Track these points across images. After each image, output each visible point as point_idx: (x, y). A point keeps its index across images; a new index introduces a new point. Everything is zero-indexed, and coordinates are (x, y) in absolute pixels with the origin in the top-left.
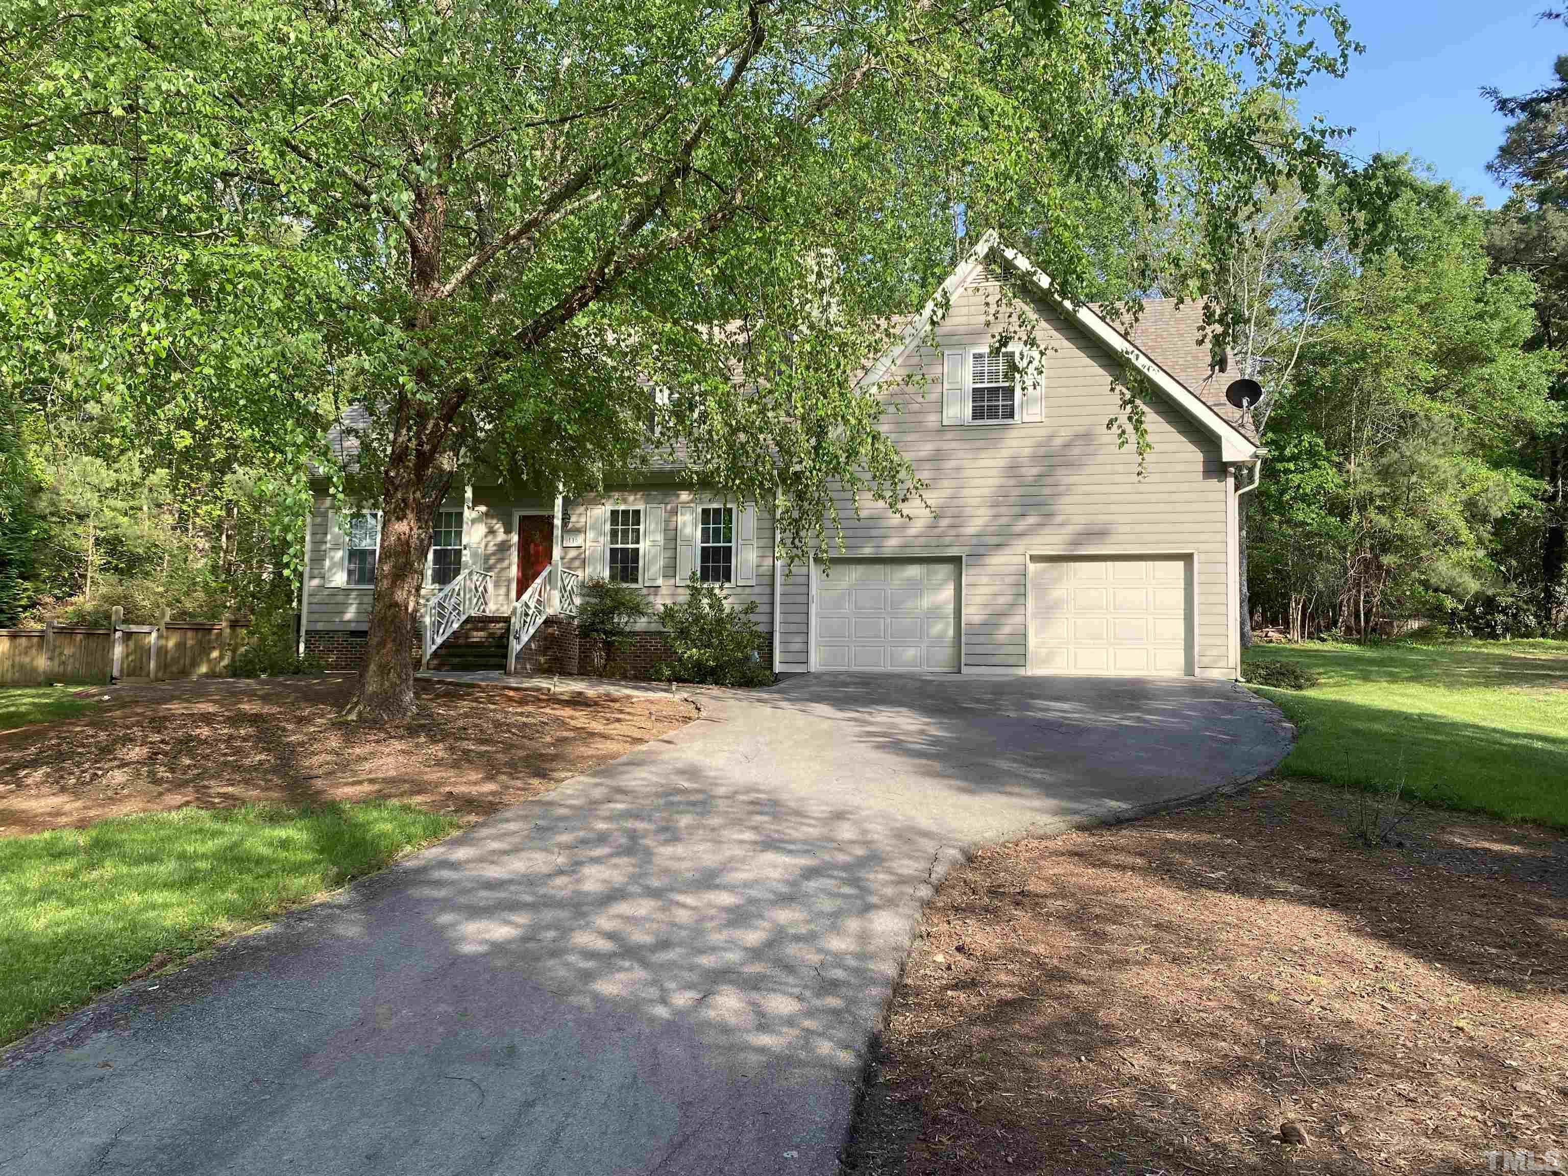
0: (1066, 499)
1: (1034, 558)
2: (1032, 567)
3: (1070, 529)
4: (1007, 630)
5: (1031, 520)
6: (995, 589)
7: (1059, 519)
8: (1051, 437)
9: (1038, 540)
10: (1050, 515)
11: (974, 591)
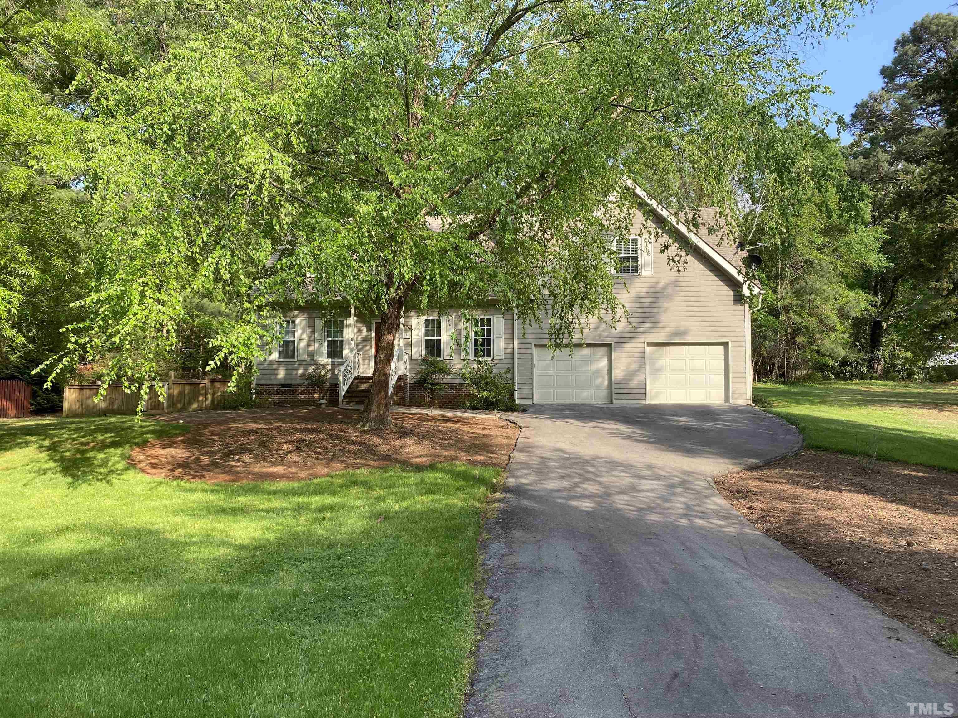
0: (665, 314)
1: (650, 345)
2: (649, 349)
3: (668, 329)
4: (635, 381)
5: (648, 325)
6: (629, 360)
7: (661, 325)
8: (657, 283)
9: (652, 335)
10: (657, 322)
11: (617, 361)
